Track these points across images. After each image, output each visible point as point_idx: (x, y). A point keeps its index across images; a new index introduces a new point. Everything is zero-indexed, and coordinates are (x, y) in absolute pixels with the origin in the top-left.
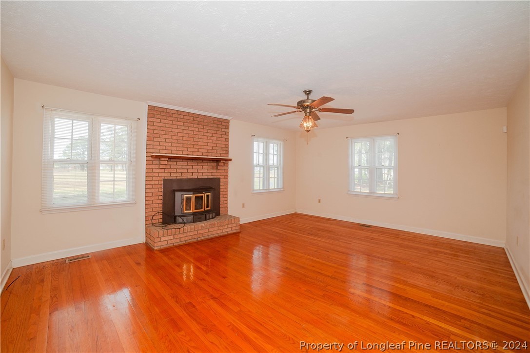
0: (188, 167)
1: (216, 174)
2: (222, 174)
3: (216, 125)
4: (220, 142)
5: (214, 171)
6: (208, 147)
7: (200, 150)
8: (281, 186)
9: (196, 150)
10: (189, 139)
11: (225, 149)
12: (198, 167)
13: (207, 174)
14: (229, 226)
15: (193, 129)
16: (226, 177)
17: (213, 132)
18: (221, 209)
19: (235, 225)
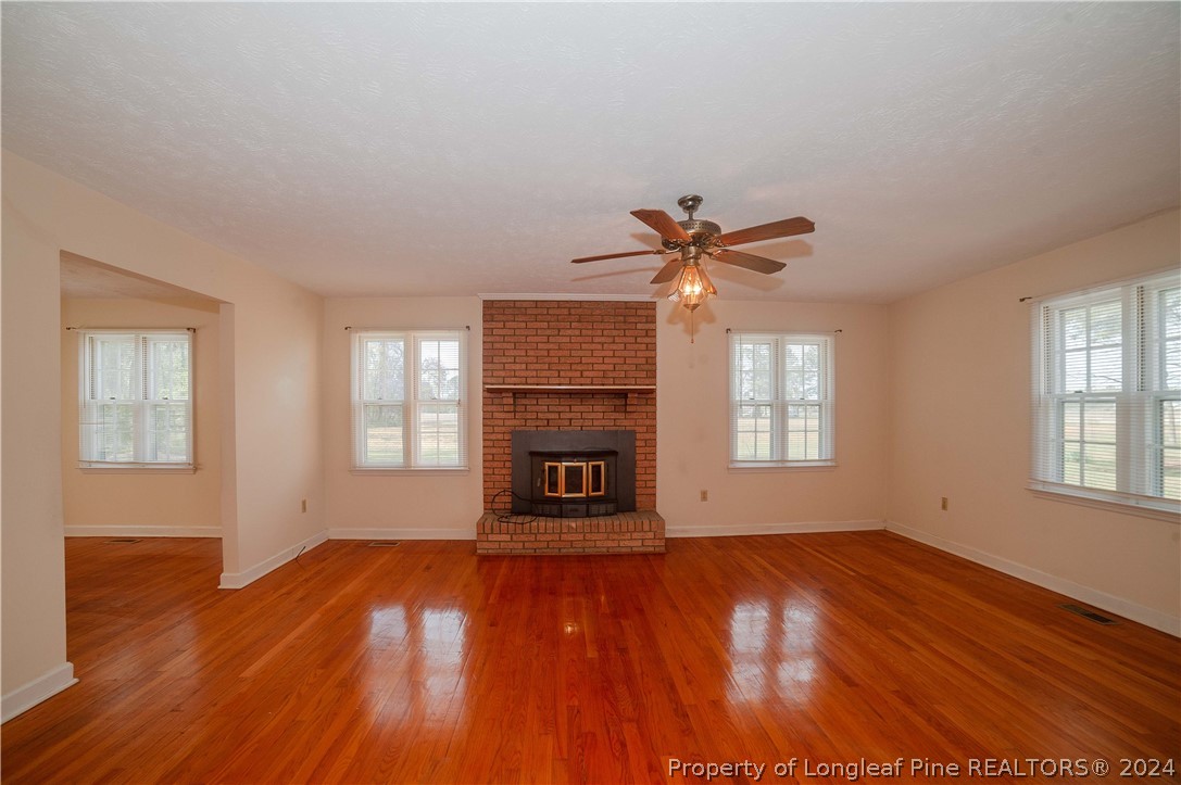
0: (561, 409)
1: (626, 423)
2: (640, 422)
3: (622, 318)
4: (633, 354)
5: (622, 416)
6: (604, 367)
7: (585, 374)
8: (828, 454)
9: (578, 374)
10: (560, 353)
11: (646, 367)
12: (582, 408)
13: (603, 422)
14: (635, 535)
15: (569, 332)
16: (652, 429)
17: (615, 333)
18: (638, 499)
19: (651, 535)
